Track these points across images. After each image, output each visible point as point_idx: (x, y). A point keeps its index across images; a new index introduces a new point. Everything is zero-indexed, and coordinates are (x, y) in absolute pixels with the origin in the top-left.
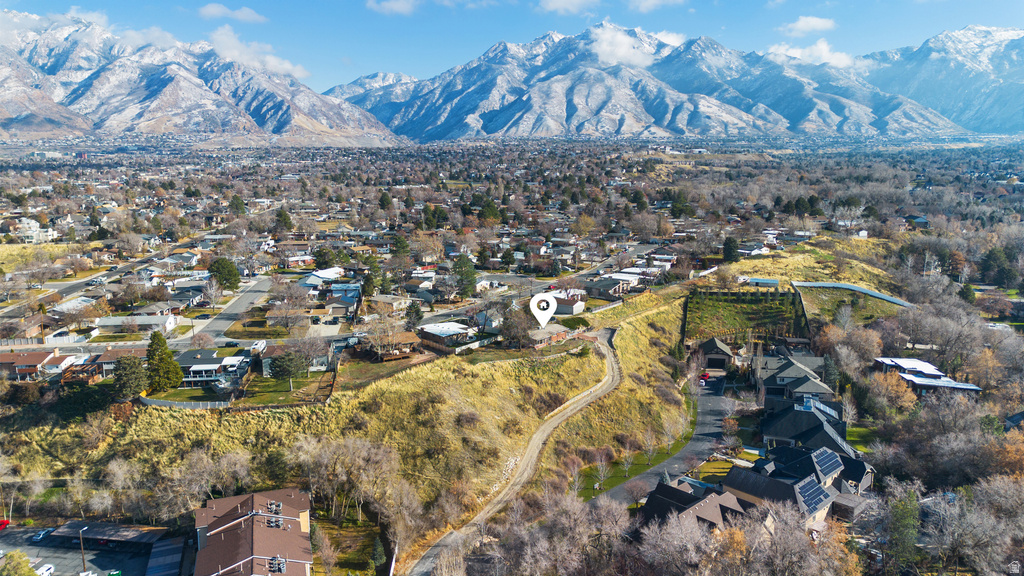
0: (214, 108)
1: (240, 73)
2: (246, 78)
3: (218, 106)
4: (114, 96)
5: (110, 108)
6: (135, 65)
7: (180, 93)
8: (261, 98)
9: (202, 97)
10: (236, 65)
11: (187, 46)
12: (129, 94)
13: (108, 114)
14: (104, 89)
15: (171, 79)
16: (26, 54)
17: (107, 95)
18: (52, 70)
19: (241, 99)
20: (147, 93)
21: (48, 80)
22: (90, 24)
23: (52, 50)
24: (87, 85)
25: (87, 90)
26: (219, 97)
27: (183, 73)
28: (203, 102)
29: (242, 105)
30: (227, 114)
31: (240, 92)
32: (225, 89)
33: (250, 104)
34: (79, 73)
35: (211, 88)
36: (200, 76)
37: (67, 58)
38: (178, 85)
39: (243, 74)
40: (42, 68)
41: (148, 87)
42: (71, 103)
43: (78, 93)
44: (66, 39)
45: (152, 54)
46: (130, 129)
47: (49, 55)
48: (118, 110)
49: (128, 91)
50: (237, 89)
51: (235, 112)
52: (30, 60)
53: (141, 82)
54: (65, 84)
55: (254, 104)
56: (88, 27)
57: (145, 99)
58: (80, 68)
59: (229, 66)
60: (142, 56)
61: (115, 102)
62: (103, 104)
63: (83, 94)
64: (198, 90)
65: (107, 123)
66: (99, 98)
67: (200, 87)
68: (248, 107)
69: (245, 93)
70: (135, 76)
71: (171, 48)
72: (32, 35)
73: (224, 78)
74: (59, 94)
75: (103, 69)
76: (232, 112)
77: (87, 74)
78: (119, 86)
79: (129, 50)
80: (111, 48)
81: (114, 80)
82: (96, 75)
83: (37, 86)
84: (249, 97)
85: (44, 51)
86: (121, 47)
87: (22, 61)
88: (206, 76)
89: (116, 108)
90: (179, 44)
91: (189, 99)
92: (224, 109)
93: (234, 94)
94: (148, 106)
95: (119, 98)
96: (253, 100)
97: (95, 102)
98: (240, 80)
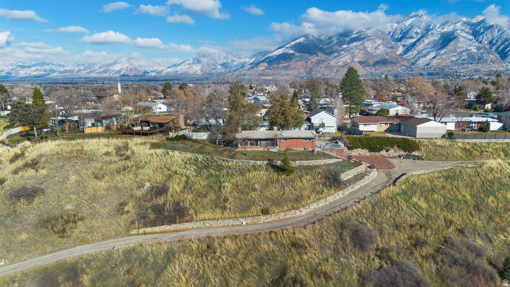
0: (476, 50)
1: (497, 30)
2: (500, 33)
3: (478, 50)
4: (425, 49)
5: (422, 55)
6: (439, 32)
7: (459, 44)
8: (507, 43)
9: (470, 45)
10: (495, 27)
11: (469, 20)
12: (432, 48)
13: (419, 58)
14: (420, 47)
15: (455, 37)
16: (391, 34)
17: (422, 49)
18: (400, 40)
19: (494, 45)
20: (441, 46)
21: (397, 44)
22: (422, 15)
23: (402, 31)
24: (413, 45)
25: (412, 48)
26: (480, 45)
27: (463, 34)
28: (470, 48)
29: (494, 48)
30: (483, 53)
31: (494, 41)
32: (485, 40)
33: (499, 47)
34: (411, 40)
35: (477, 40)
36: (472, 35)
37: (408, 33)
38: (458, 40)
39: (499, 30)
40: (396, 39)
41: (442, 43)
42: (405, 54)
43: (408, 49)
44: (409, 25)
45: (449, 26)
46: (427, 65)
47: (401, 33)
48: (425, 56)
49: (432, 46)
50: (492, 40)
51: (488, 52)
52: (392, 36)
53: (440, 41)
54: (404, 46)
55: (502, 47)
56: (420, 17)
57: (439, 49)
58: (412, 37)
59: (491, 27)
60: (443, 28)
61: (424, 52)
62: (418, 53)
63: (411, 49)
64: (469, 42)
65: (418, 62)
66: (417, 50)
67: (471, 40)
68: (497, 49)
69: (497, 41)
70: (437, 38)
71: (460, 21)
72: (395, 25)
73: (486, 35)
74: (401, 50)
75: (422, 37)
76: (486, 52)
77: (414, 40)
78: (428, 44)
79: (438, 26)
80: (429, 26)
81: (426, 41)
82: (419, 40)
83: (392, 48)
84: (499, 43)
85: (399, 31)
86: (434, 25)
87: (389, 37)
88: (476, 34)
89: (424, 55)
90: (464, 19)
91: (463, 47)
92: (481, 51)
93: (490, 43)
94: (440, 52)
95: (427, 50)
96: (501, 45)
97: (415, 52)
98: (496, 34)
